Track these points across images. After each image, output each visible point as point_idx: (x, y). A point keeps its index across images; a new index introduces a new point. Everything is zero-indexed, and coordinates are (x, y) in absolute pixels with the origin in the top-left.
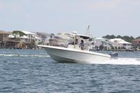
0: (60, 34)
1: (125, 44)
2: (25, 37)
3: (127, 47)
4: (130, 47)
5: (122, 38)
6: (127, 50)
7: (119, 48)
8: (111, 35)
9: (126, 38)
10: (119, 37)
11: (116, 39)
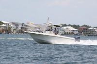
0: (28, 23)
1: (74, 31)
2: (4, 25)
3: (75, 32)
4: (77, 32)
5: (71, 26)
6: (75, 35)
7: (70, 33)
8: (64, 24)
9: (74, 26)
10: (69, 25)
11: (67, 27)
